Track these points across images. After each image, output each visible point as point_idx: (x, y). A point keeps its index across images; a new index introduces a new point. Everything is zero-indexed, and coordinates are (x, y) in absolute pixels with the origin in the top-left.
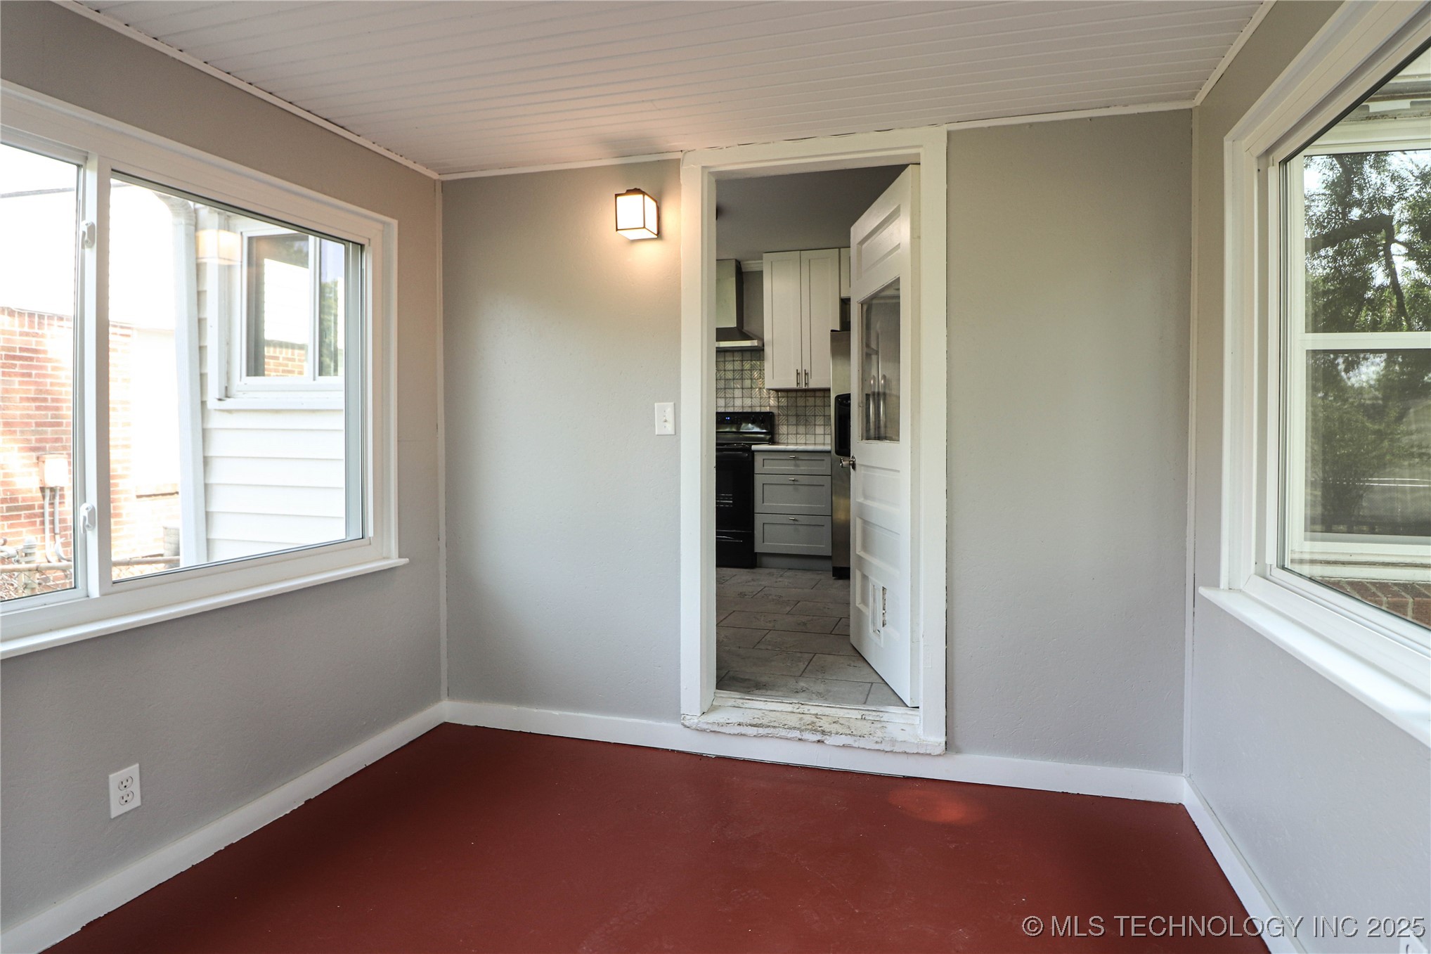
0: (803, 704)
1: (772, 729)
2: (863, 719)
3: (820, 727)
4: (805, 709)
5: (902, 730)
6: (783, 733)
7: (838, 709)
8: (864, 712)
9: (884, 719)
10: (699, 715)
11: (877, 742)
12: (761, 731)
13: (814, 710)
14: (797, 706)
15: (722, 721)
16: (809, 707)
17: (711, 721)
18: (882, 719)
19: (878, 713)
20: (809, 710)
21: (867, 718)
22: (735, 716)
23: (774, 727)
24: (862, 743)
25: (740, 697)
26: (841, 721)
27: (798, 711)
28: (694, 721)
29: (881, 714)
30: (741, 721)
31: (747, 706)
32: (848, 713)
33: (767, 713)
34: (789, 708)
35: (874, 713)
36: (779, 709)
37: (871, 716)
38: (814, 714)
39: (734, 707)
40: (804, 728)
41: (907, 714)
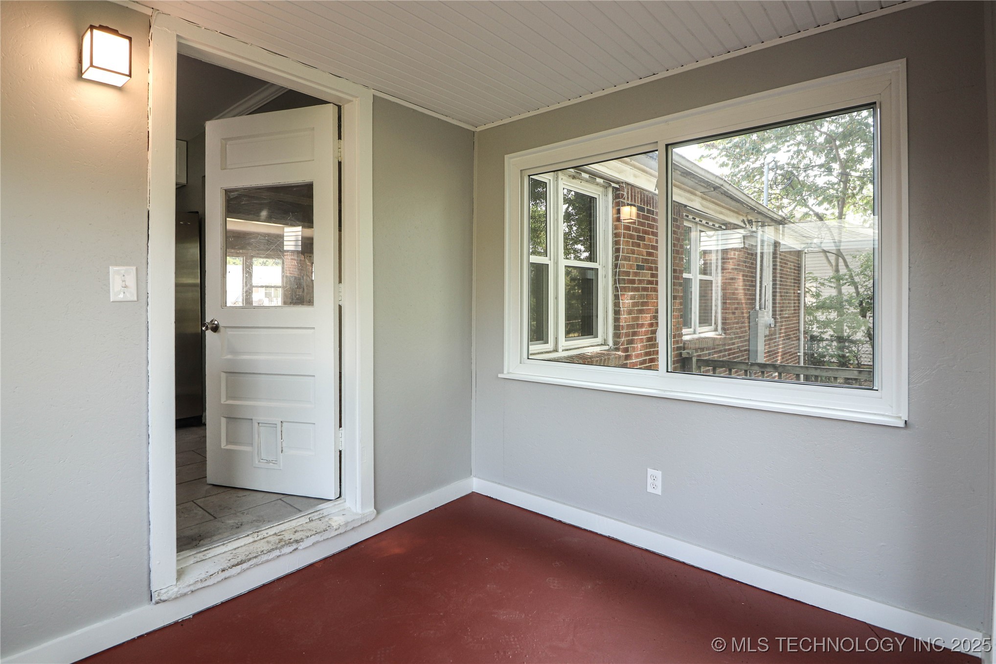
0: (258, 532)
1: (255, 559)
2: (311, 521)
3: (290, 539)
4: (264, 534)
5: (343, 515)
6: (265, 558)
7: (289, 523)
8: (309, 516)
9: (325, 514)
10: (175, 583)
11: (336, 530)
12: (245, 566)
13: (271, 532)
14: (255, 535)
15: (203, 576)
16: (266, 531)
17: (192, 582)
18: (324, 515)
19: (318, 513)
20: (267, 533)
21: (314, 519)
22: (209, 567)
23: (256, 557)
24: (326, 535)
25: (195, 552)
26: (299, 529)
27: (259, 538)
28: (174, 591)
29: (321, 512)
30: (222, 567)
31: (210, 555)
32: (298, 522)
33: (234, 552)
34: (250, 539)
35: (316, 514)
36: (242, 544)
37: (315, 516)
38: (273, 535)
39: (197, 562)
40: (279, 546)
41: (335, 505)
